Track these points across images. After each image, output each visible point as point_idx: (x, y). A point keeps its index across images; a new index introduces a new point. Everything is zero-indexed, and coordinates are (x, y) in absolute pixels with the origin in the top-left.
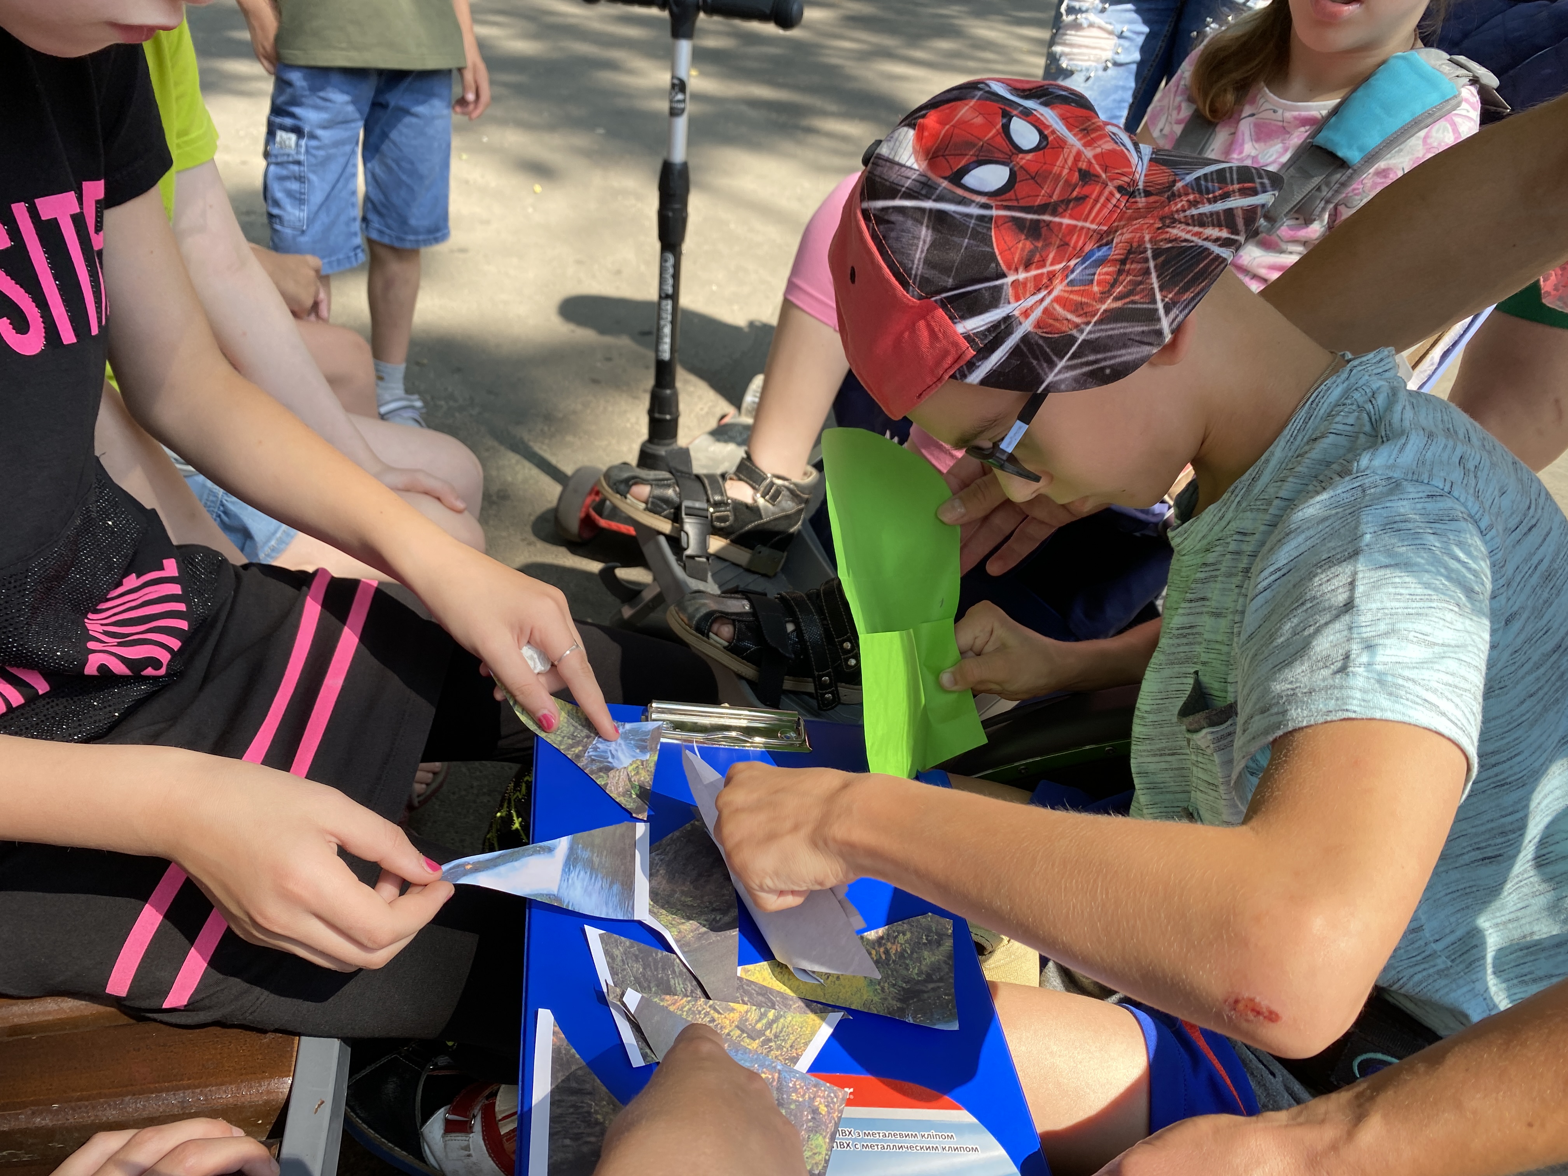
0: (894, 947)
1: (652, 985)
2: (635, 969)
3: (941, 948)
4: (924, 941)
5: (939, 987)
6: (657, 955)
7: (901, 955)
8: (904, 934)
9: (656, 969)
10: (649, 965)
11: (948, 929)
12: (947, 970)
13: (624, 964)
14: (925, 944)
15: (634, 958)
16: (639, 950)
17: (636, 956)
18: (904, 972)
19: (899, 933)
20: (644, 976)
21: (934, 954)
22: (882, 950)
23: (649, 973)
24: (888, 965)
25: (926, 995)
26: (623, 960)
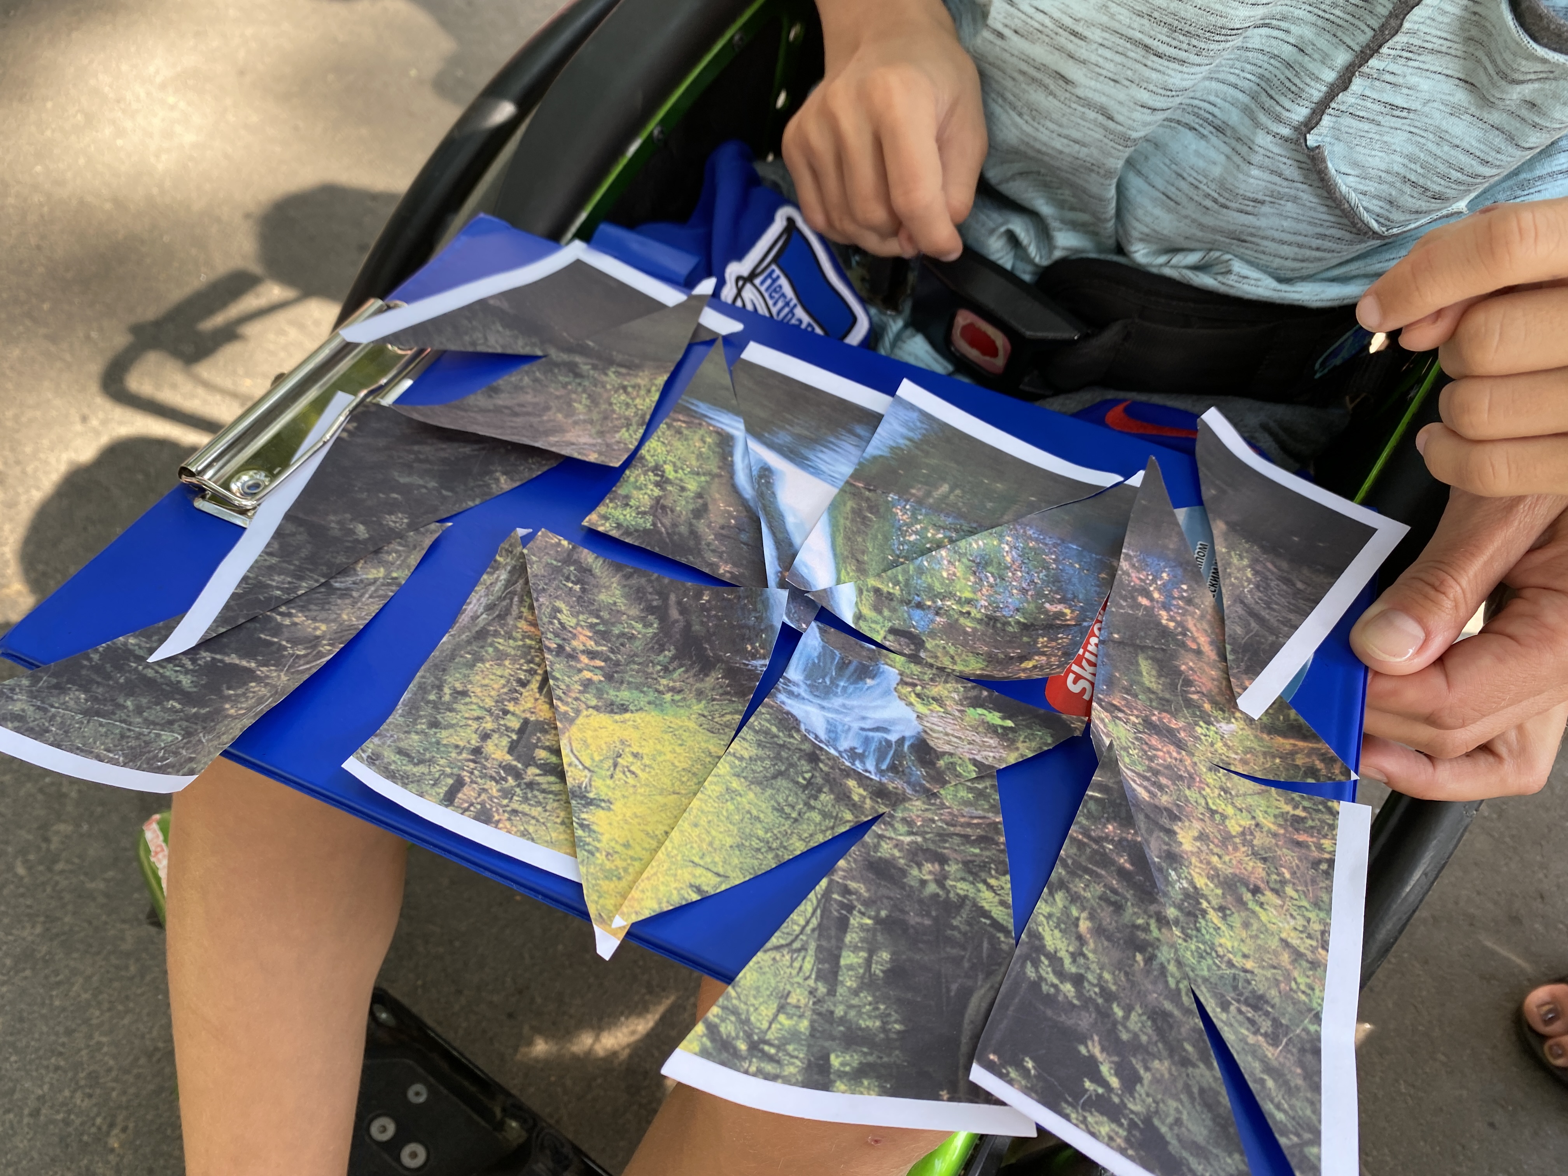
0: (582, 638)
1: (121, 700)
2: (72, 704)
3: (597, 571)
4: (577, 587)
5: (679, 603)
6: (90, 660)
7: (603, 636)
8: (560, 611)
9: (109, 677)
10: (92, 681)
11: (559, 544)
12: (643, 581)
13: (45, 711)
14: (583, 590)
15: (55, 692)
16: (54, 675)
17: (57, 687)
18: (638, 645)
19: (555, 617)
20: (95, 699)
21: (608, 588)
22: (584, 659)
23: (100, 690)
24: (617, 664)
25: (696, 627)
26: (39, 708)
